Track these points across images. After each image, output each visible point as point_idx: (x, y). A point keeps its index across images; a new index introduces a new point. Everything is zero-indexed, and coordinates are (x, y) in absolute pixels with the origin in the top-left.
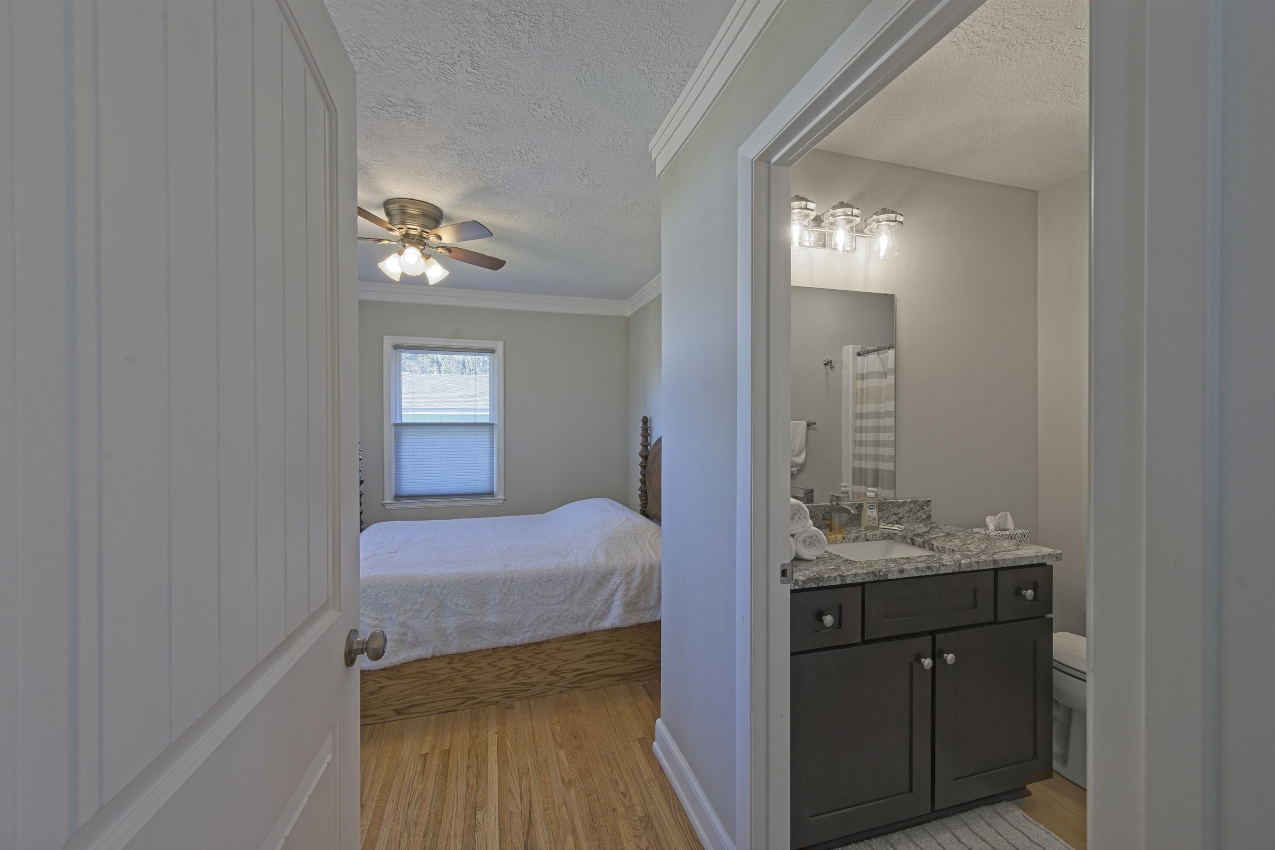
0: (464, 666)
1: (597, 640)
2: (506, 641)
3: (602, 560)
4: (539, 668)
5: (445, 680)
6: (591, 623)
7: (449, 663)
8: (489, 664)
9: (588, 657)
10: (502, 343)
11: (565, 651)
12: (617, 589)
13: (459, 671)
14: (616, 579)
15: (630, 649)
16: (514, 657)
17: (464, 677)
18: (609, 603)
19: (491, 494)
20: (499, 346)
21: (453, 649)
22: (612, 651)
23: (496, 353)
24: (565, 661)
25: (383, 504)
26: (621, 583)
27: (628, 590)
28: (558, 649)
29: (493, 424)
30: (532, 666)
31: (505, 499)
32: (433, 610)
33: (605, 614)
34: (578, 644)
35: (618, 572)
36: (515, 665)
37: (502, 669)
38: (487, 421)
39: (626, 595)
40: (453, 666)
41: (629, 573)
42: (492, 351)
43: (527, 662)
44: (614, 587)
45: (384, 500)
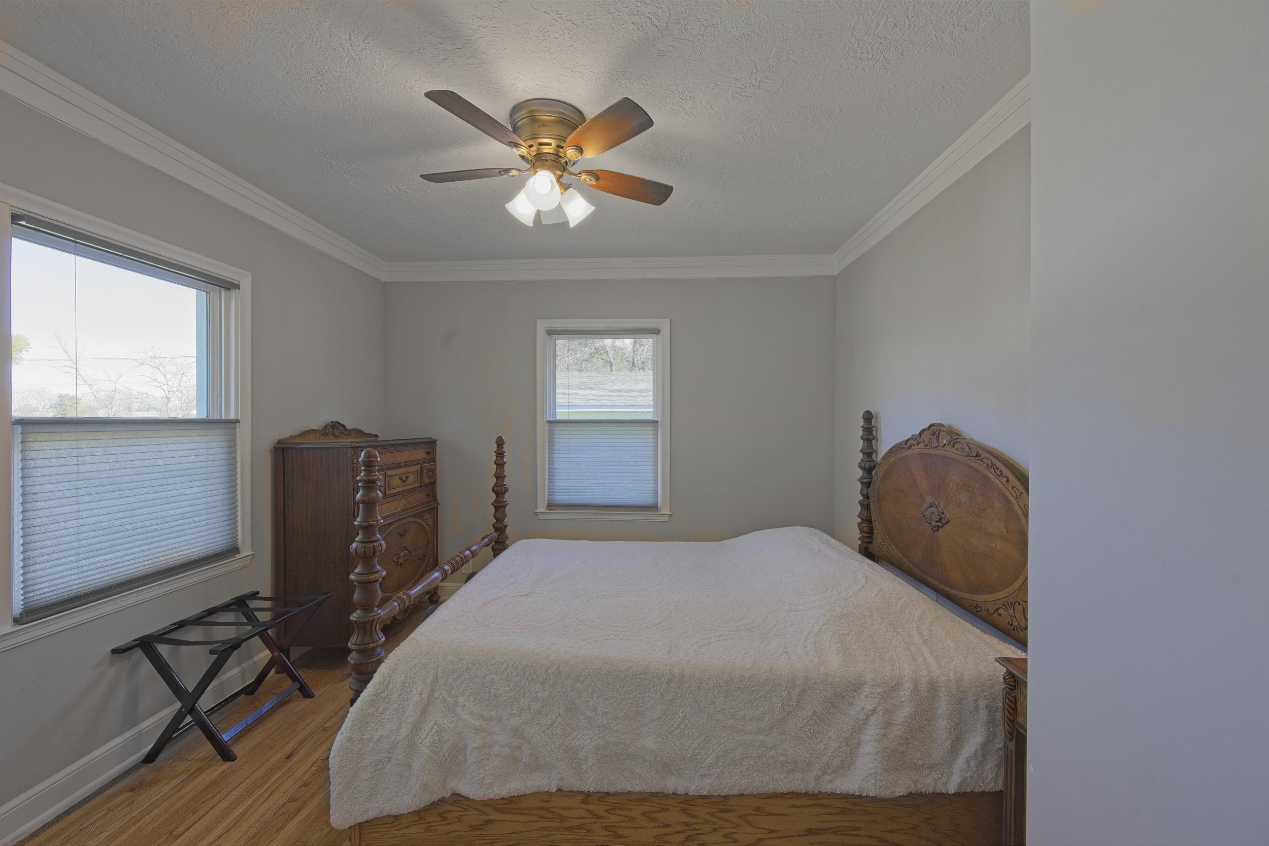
0: (606, 811)
1: (827, 806)
2: (672, 784)
3: (834, 663)
4: (725, 836)
5: (579, 827)
6: (818, 778)
7: (584, 802)
8: (644, 814)
9: (811, 832)
10: (668, 321)
11: (771, 814)
12: (866, 721)
13: (598, 817)
14: (865, 702)
15: (891, 831)
16: (684, 810)
17: (605, 828)
18: (852, 745)
19: (654, 508)
20: (665, 325)
21: (589, 785)
22: (858, 829)
23: (661, 334)
24: (771, 832)
25: (536, 513)
26: (874, 711)
27: (887, 725)
28: (758, 809)
29: (657, 422)
30: (715, 830)
31: (671, 515)
32: (559, 715)
33: (845, 766)
34: (794, 806)
35: (867, 689)
36: (686, 824)
37: (665, 826)
38: (650, 417)
39: (885, 735)
40: (590, 807)
41: (890, 691)
42: (657, 332)
43: (706, 822)
44: (862, 716)
45: (536, 509)
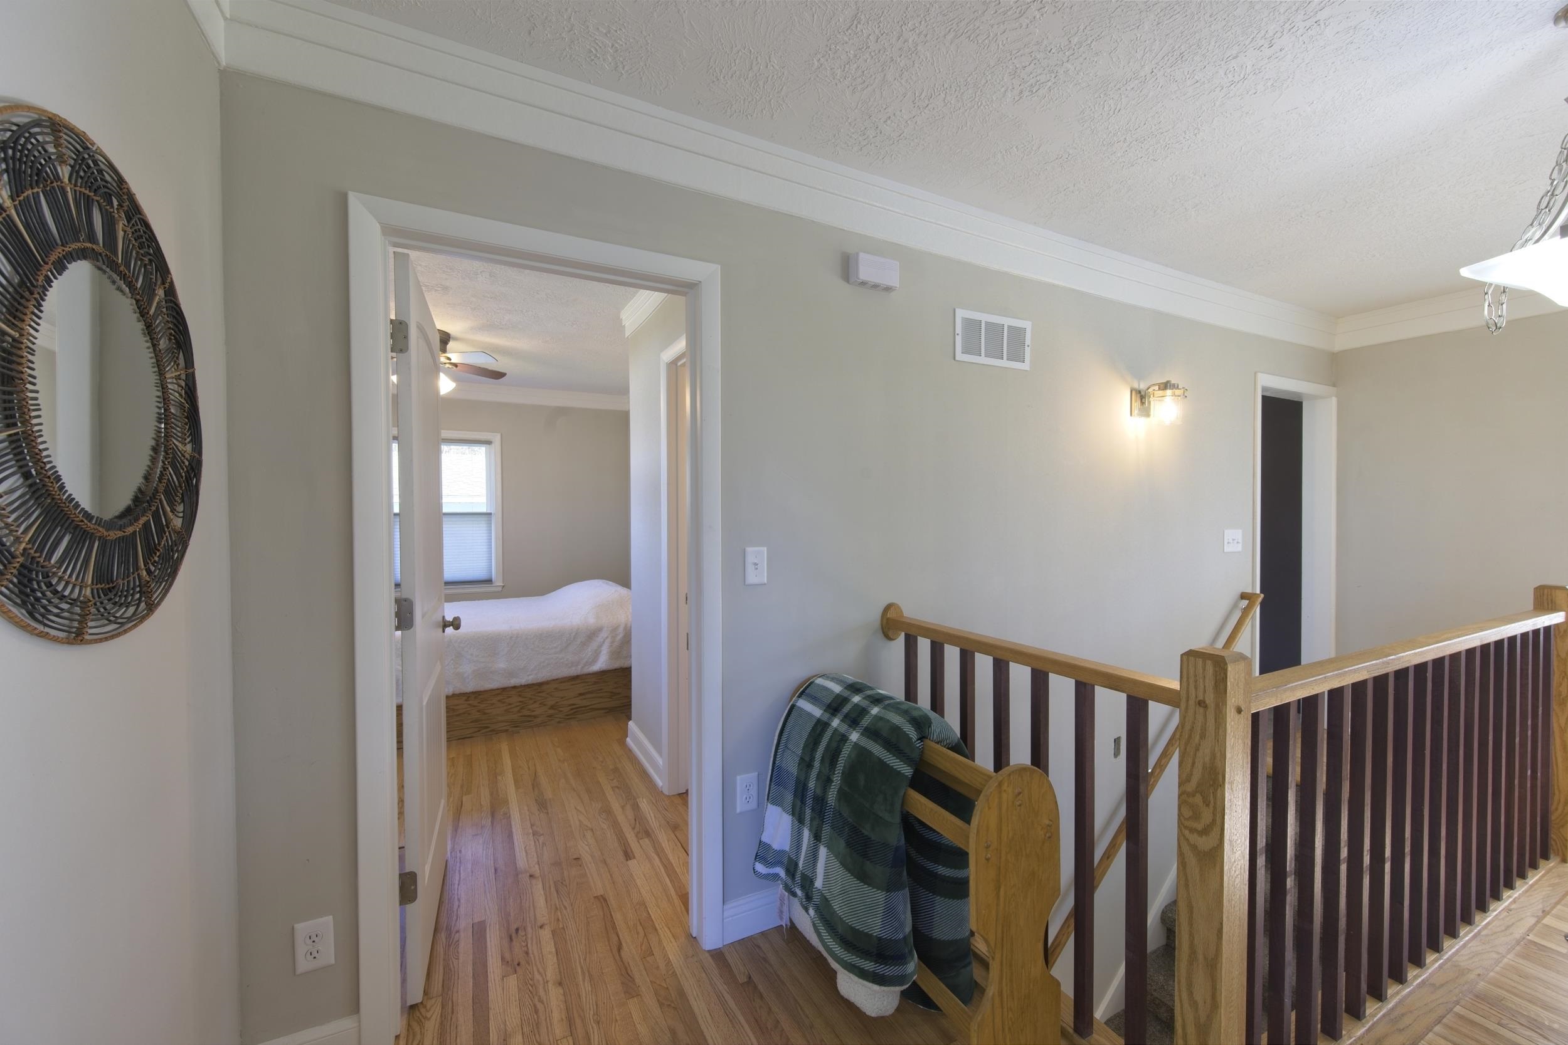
0: (479, 703)
1: (587, 682)
2: (514, 682)
3: (592, 620)
4: (540, 704)
5: (464, 713)
6: (583, 667)
7: (466, 700)
8: (499, 701)
9: (581, 694)
10: (499, 434)
11: (562, 690)
12: (604, 642)
13: (474, 706)
14: (603, 634)
15: (615, 688)
16: (520, 696)
17: (479, 711)
18: (597, 654)
19: (489, 581)
20: (496, 438)
21: (470, 688)
22: (601, 689)
23: (493, 445)
24: (562, 698)
26: (607, 637)
27: (613, 642)
28: (556, 689)
29: (490, 514)
30: (535, 702)
31: (503, 586)
32: (452, 659)
33: (595, 659)
34: (573, 685)
35: (605, 629)
36: (520, 702)
37: (510, 704)
38: (484, 510)
39: (612, 646)
40: (468, 702)
41: (615, 629)
42: (488, 443)
43: (531, 699)
44: (602, 640)
